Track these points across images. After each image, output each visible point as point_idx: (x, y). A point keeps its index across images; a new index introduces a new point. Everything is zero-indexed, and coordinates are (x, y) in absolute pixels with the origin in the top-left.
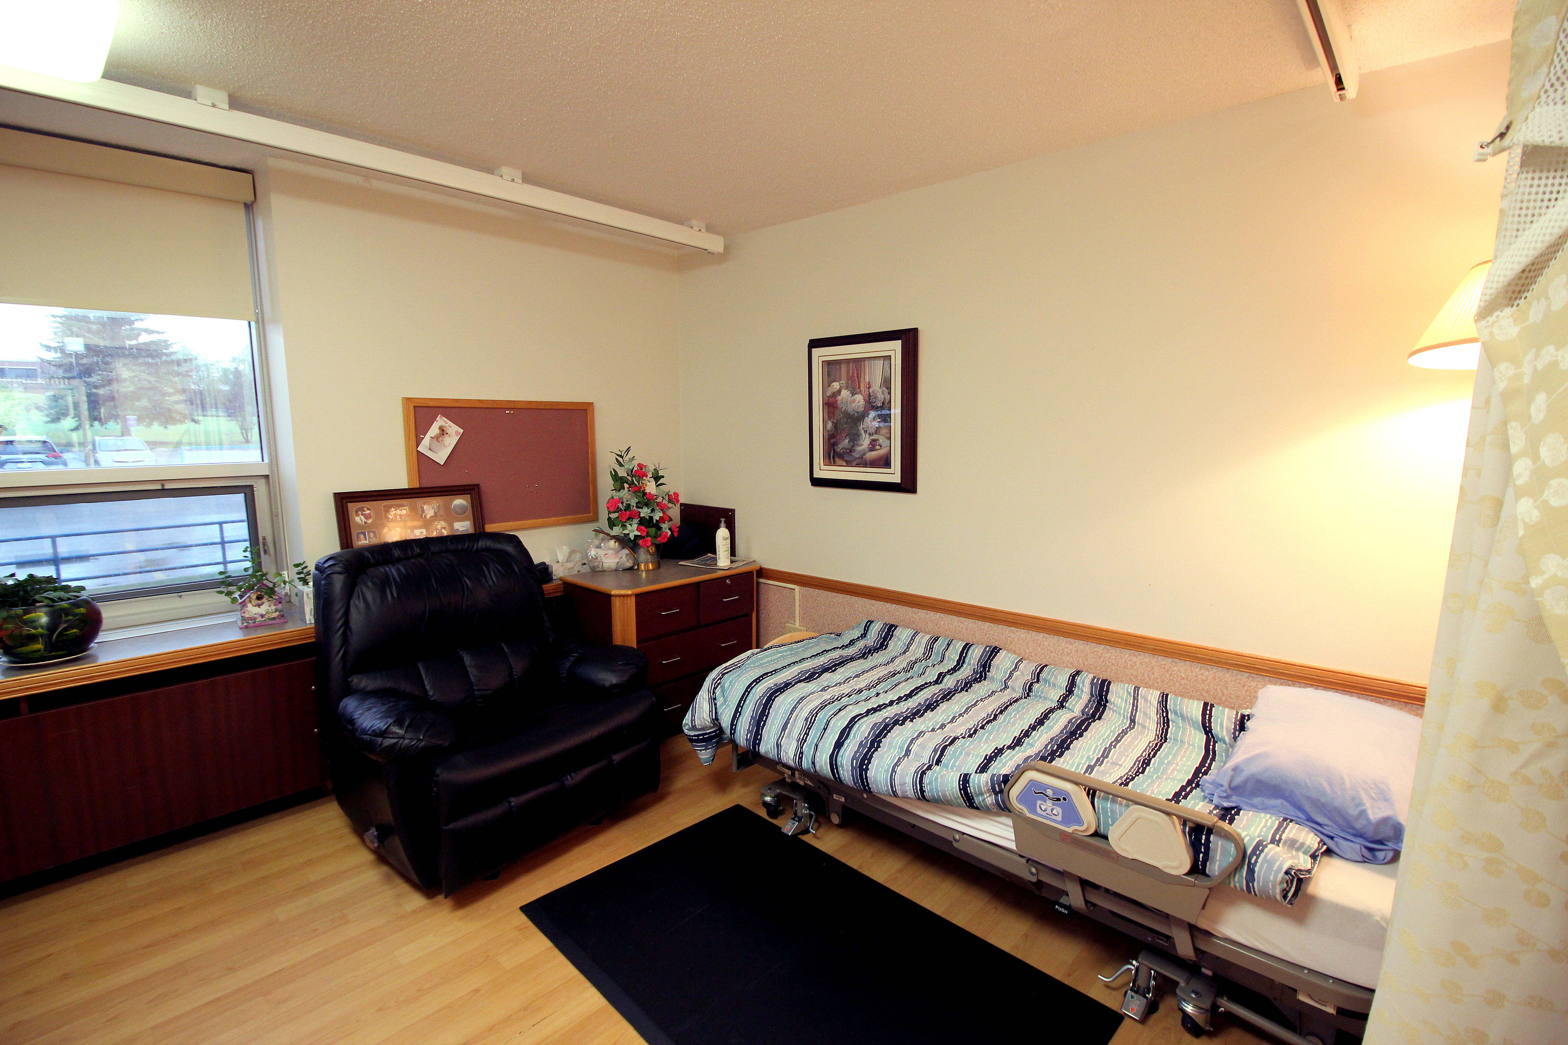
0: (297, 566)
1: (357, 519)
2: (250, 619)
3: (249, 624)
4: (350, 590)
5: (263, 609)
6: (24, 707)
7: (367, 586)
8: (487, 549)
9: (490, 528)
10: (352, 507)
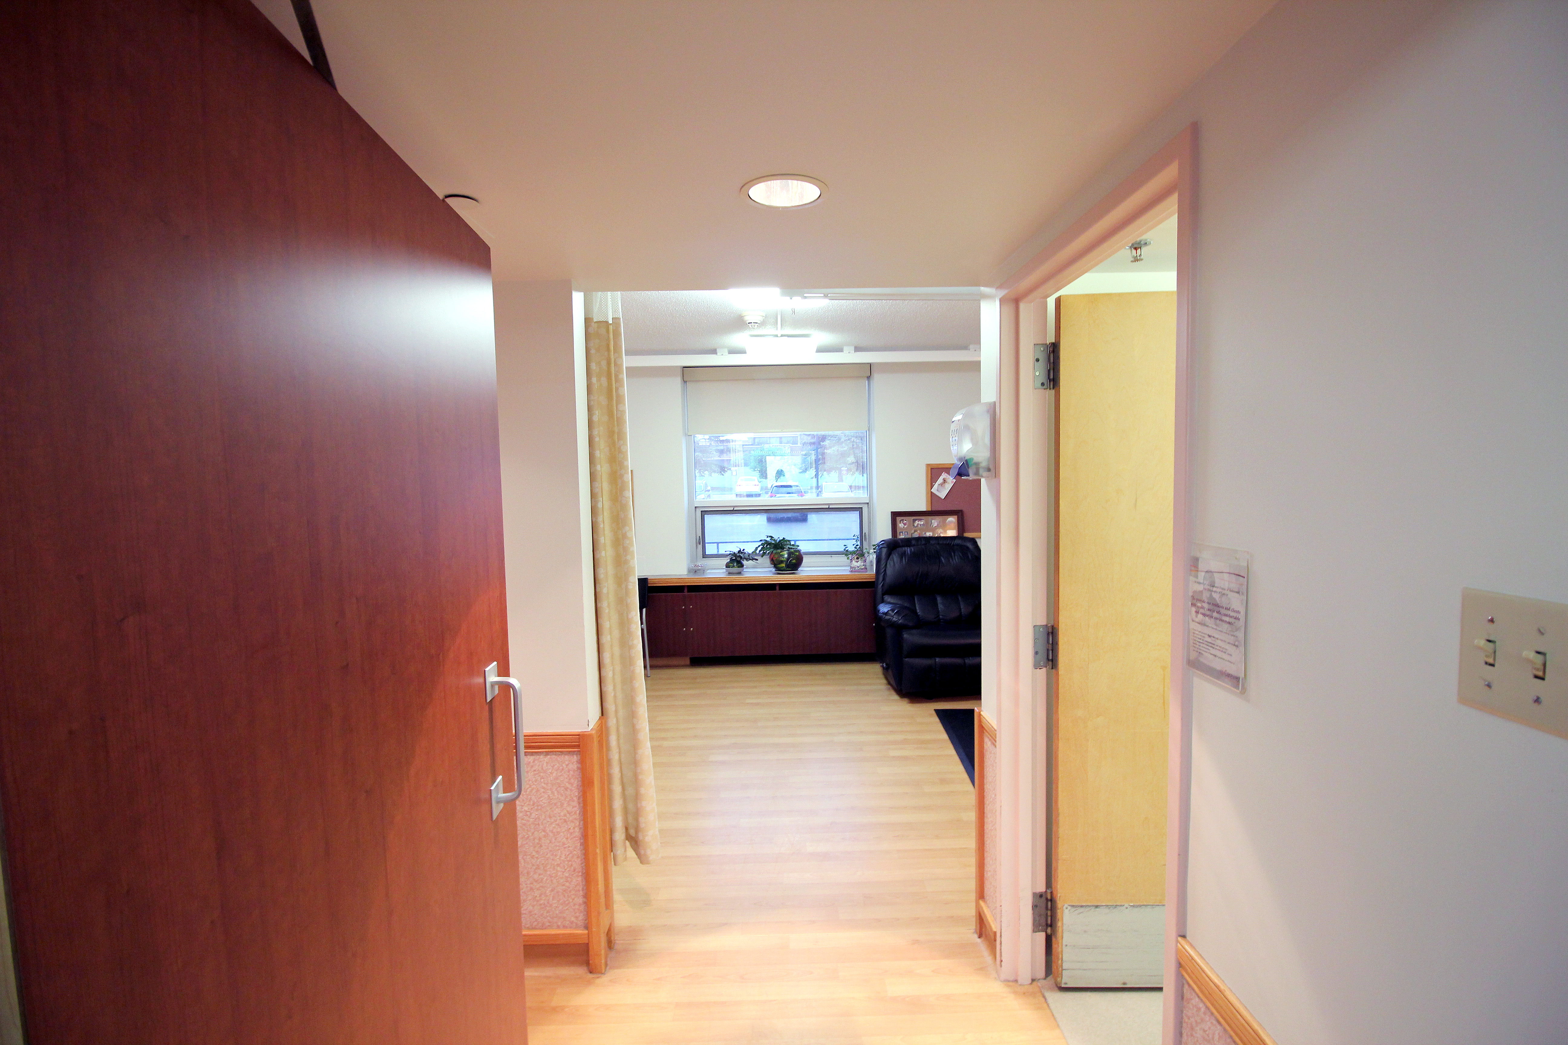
0: (874, 545)
1: (900, 525)
2: (853, 567)
3: (853, 570)
4: (889, 555)
5: (858, 564)
6: (777, 588)
7: (895, 555)
8: (957, 545)
9: (967, 535)
10: (898, 519)
